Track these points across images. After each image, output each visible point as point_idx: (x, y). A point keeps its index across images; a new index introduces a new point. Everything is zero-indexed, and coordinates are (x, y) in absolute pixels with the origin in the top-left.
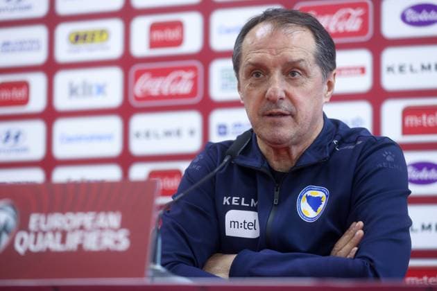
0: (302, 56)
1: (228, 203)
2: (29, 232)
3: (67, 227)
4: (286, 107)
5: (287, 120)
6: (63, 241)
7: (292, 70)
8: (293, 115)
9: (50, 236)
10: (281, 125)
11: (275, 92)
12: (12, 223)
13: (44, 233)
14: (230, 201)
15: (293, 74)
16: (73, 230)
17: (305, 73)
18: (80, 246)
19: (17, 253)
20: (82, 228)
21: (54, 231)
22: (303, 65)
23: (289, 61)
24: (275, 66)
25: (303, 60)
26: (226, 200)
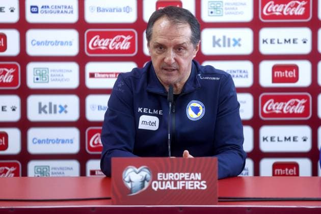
0: (185, 41)
1: (141, 111)
2: (158, 181)
3: (176, 179)
4: (175, 66)
5: (175, 72)
6: (175, 185)
7: (179, 48)
8: (177, 70)
9: (168, 183)
10: (172, 75)
11: (170, 60)
12: (149, 176)
13: (166, 181)
14: (143, 110)
15: (180, 49)
16: (179, 180)
17: (185, 48)
18: (184, 187)
19: (154, 190)
20: (183, 179)
21: (171, 181)
22: (185, 45)
23: (178, 44)
24: (170, 46)
25: (185, 43)
26: (140, 110)
